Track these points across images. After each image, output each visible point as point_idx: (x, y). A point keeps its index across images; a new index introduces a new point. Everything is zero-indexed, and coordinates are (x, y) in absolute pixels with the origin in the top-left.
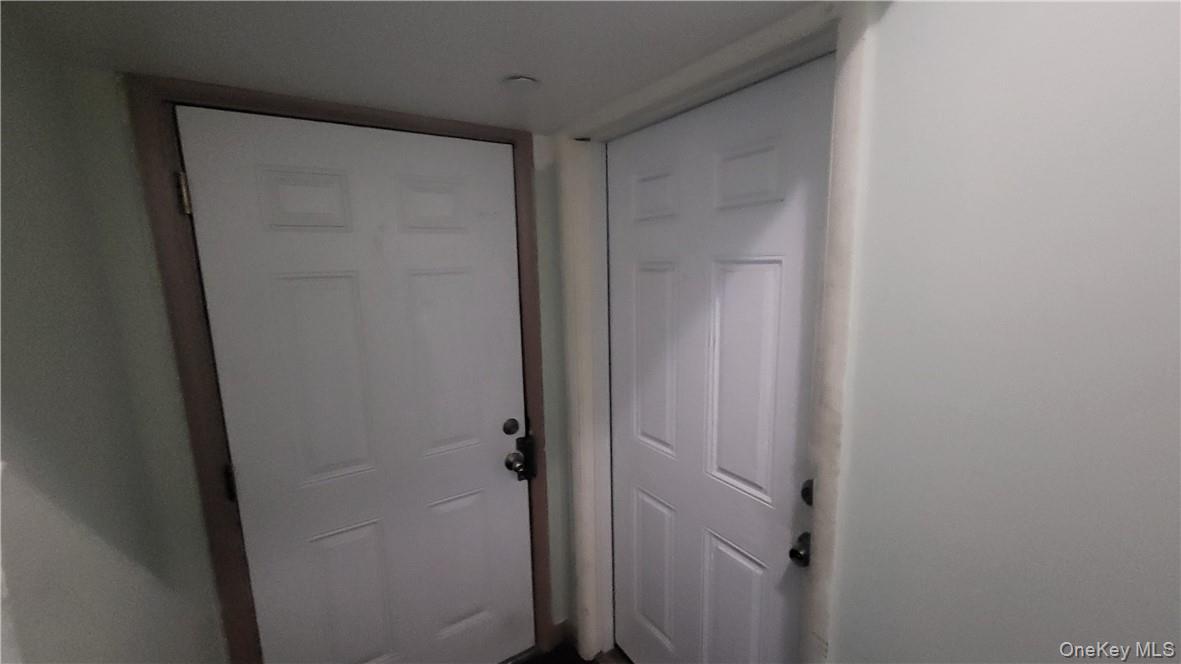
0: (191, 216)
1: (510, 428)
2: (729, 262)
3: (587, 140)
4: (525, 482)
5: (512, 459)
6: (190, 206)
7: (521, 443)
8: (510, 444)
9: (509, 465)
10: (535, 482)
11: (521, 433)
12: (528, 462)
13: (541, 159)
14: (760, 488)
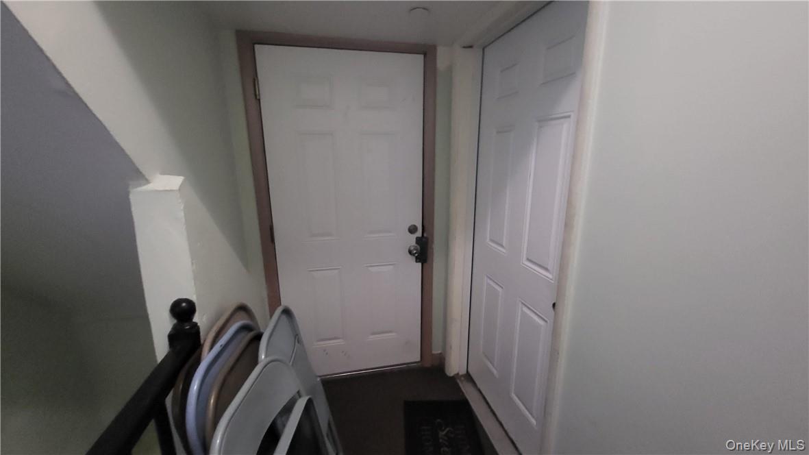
0: (259, 100)
1: (412, 230)
2: (544, 120)
3: (471, 47)
4: (420, 264)
5: (412, 248)
6: (259, 95)
7: (418, 240)
8: (411, 240)
9: (410, 252)
10: (425, 265)
11: (419, 234)
12: (423, 252)
13: (441, 63)
14: (546, 269)
